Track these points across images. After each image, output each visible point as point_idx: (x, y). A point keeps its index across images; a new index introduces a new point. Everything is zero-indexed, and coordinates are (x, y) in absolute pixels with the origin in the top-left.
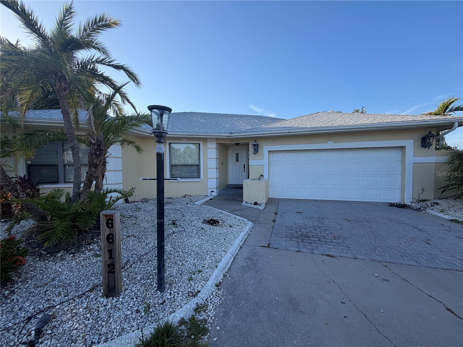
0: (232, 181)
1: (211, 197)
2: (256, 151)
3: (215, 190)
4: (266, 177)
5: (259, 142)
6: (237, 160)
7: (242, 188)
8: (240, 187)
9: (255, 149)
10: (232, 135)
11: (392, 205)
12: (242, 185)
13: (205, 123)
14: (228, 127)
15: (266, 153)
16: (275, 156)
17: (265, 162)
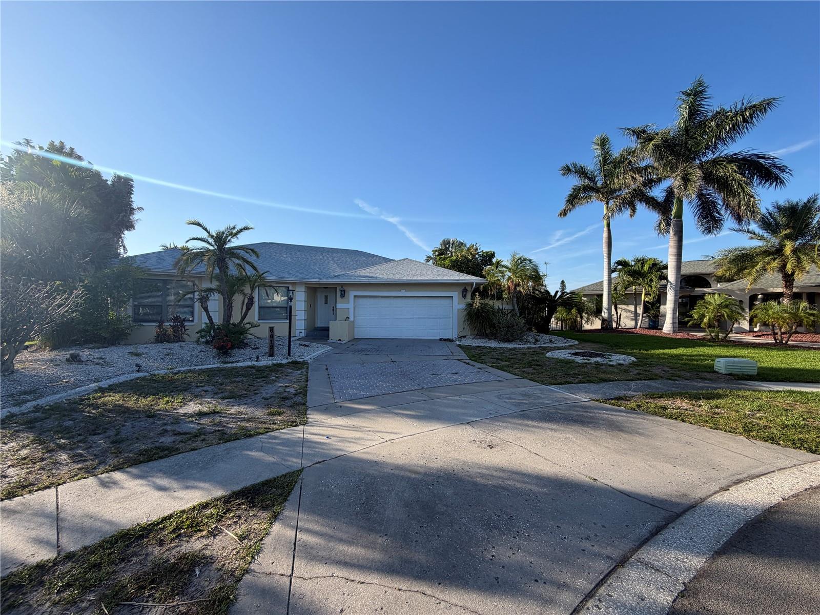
0: (319, 324)
1: (300, 337)
2: (343, 295)
3: (303, 331)
4: (351, 319)
5: (345, 288)
6: (326, 303)
7: (329, 330)
8: (327, 329)
9: (342, 294)
10: (321, 281)
11: (441, 339)
12: (329, 327)
13: (292, 264)
14: (318, 269)
15: (351, 298)
16: (361, 301)
17: (351, 306)
